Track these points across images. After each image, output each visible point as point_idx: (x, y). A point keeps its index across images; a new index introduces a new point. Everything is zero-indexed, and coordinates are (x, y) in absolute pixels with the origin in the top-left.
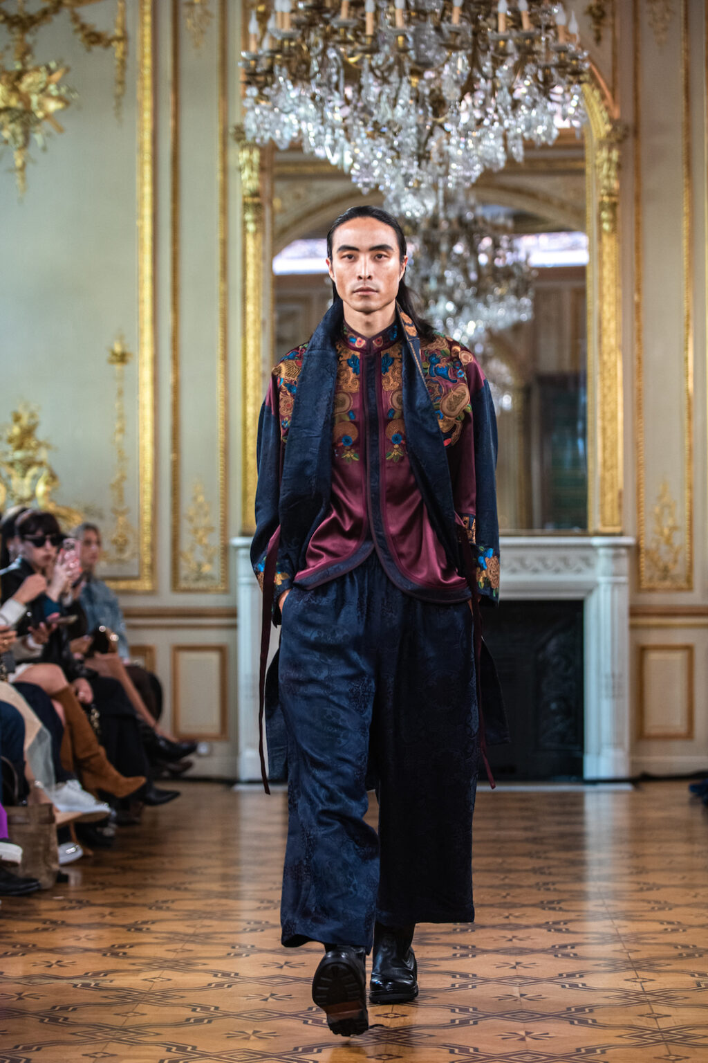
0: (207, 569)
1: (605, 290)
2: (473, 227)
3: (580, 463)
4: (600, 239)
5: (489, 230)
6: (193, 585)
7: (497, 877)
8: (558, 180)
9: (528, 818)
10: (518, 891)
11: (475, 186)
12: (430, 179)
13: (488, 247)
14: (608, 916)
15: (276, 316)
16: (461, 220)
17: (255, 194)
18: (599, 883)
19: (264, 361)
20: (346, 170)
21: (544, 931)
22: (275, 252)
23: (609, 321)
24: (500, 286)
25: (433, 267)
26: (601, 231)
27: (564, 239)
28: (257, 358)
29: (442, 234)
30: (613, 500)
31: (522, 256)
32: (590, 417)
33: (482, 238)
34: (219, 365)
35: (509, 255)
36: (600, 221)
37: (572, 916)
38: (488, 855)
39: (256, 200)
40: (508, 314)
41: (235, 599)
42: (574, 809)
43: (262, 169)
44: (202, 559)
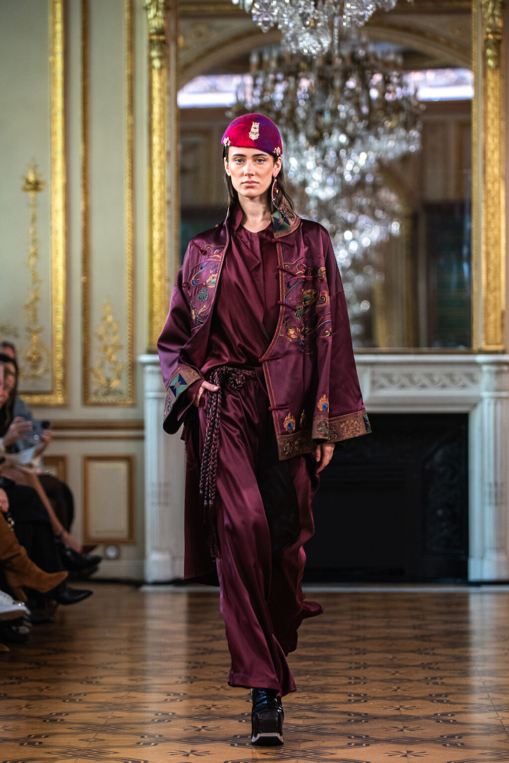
0: (115, 384)
1: (489, 122)
2: (365, 64)
3: (465, 285)
4: (485, 75)
5: (380, 65)
6: (103, 400)
7: (388, 672)
8: (444, 19)
9: (417, 618)
10: (409, 685)
11: (367, 24)
12: (325, 18)
13: (378, 83)
14: (493, 708)
15: (180, 147)
16: (353, 57)
17: (160, 32)
18: (484, 678)
19: (169, 190)
20: (247, 9)
21: (433, 722)
22: (179, 86)
23: (493, 152)
24: (390, 120)
25: (327, 101)
26: (485, 67)
27: (451, 75)
28: (163, 187)
29: (335, 70)
30: (496, 320)
31: (411, 91)
32: (474, 242)
33: (373, 74)
34: (127, 193)
35: (398, 90)
36: (485, 58)
37: (459, 708)
38: (379, 652)
39: (162, 38)
40: (397, 145)
41: (142, 413)
42: (461, 609)
43: (167, 8)
44: (111, 375)
